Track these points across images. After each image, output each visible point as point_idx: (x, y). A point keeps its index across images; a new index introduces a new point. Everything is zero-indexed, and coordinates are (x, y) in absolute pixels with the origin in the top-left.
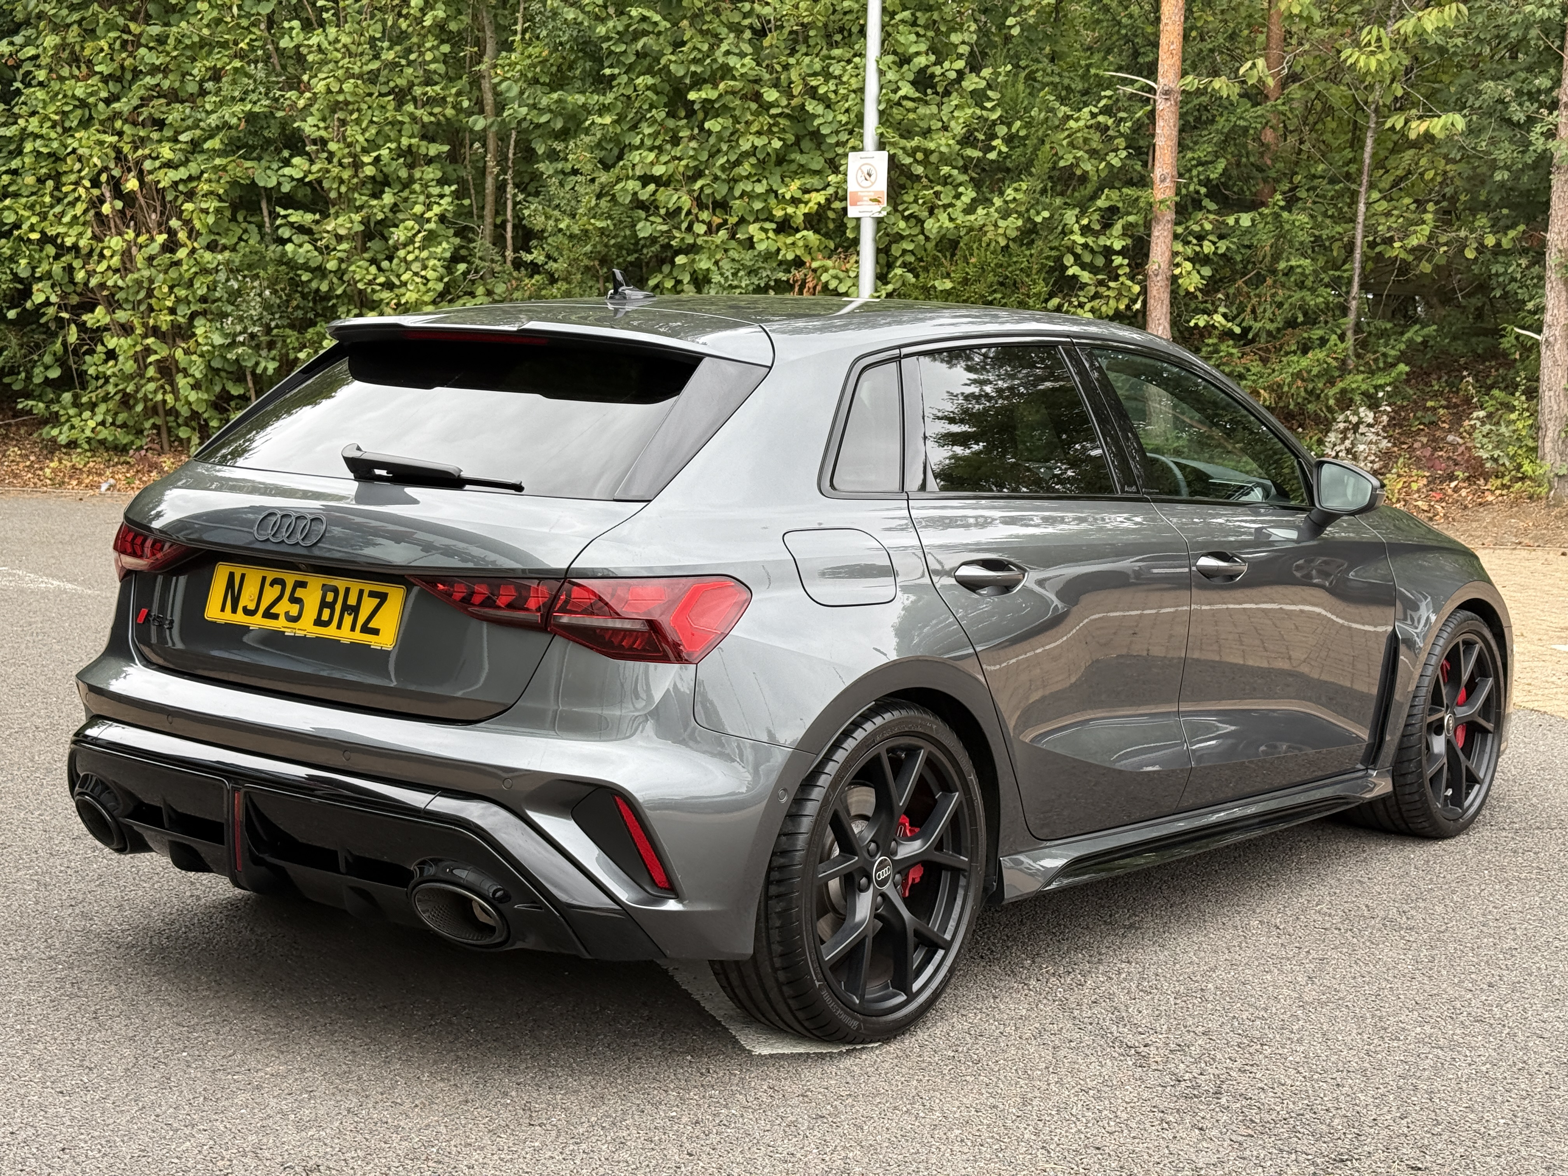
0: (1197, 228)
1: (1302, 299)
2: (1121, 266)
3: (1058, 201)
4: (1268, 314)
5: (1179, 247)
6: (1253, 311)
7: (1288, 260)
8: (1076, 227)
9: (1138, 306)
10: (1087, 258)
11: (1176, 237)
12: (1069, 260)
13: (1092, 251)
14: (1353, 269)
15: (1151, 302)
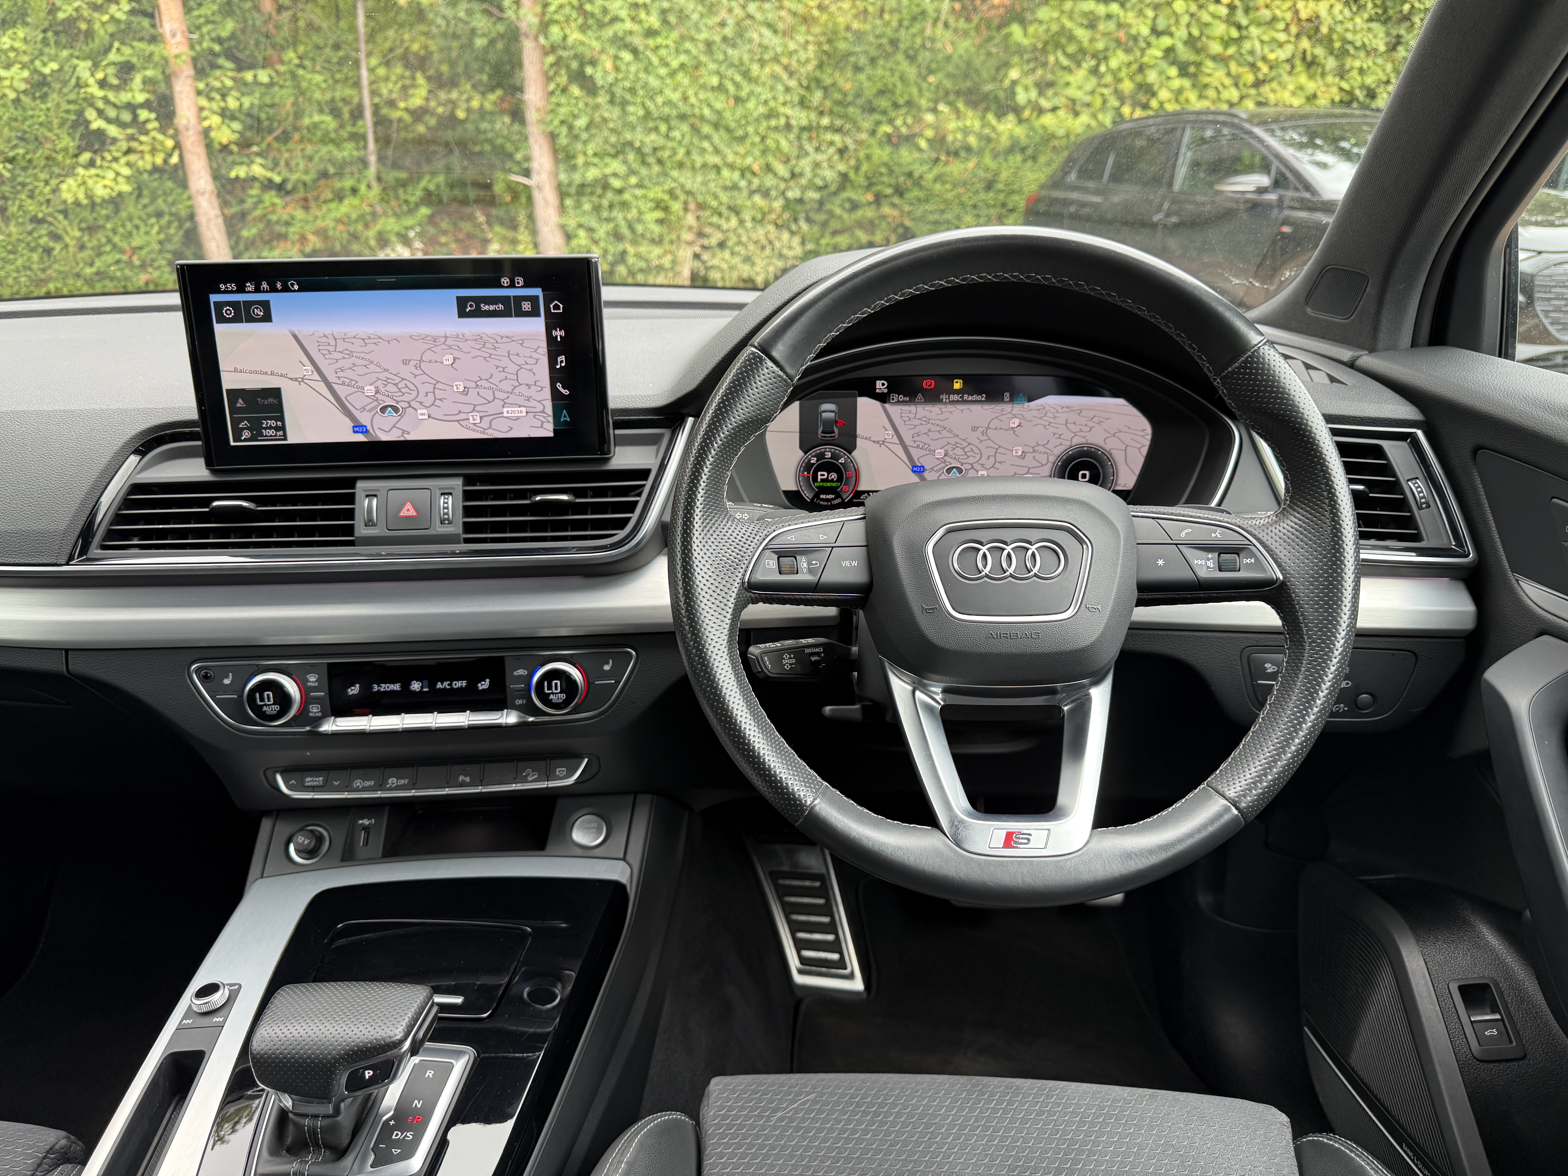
0: (217, 84)
1: (330, 152)
2: (147, 121)
3: (65, 53)
4: (302, 166)
5: (203, 102)
6: (287, 164)
7: (311, 116)
8: (91, 81)
9: (175, 160)
10: (112, 113)
11: (199, 93)
12: (91, 114)
13: (115, 105)
14: (364, 126)
15: (188, 157)
